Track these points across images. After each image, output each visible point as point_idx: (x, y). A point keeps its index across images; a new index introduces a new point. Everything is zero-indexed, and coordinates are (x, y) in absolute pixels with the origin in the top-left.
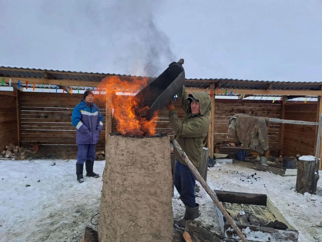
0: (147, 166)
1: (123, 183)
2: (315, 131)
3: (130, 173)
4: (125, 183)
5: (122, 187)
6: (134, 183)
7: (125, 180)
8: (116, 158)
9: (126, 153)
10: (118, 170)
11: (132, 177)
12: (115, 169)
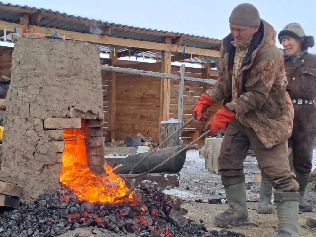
0: (92, 77)
1: (64, 97)
2: (159, 98)
3: (73, 85)
4: (67, 98)
5: (63, 103)
6: (79, 98)
7: (66, 94)
8: (50, 67)
9: (67, 59)
10: (55, 83)
11: (76, 90)
12: (49, 82)
